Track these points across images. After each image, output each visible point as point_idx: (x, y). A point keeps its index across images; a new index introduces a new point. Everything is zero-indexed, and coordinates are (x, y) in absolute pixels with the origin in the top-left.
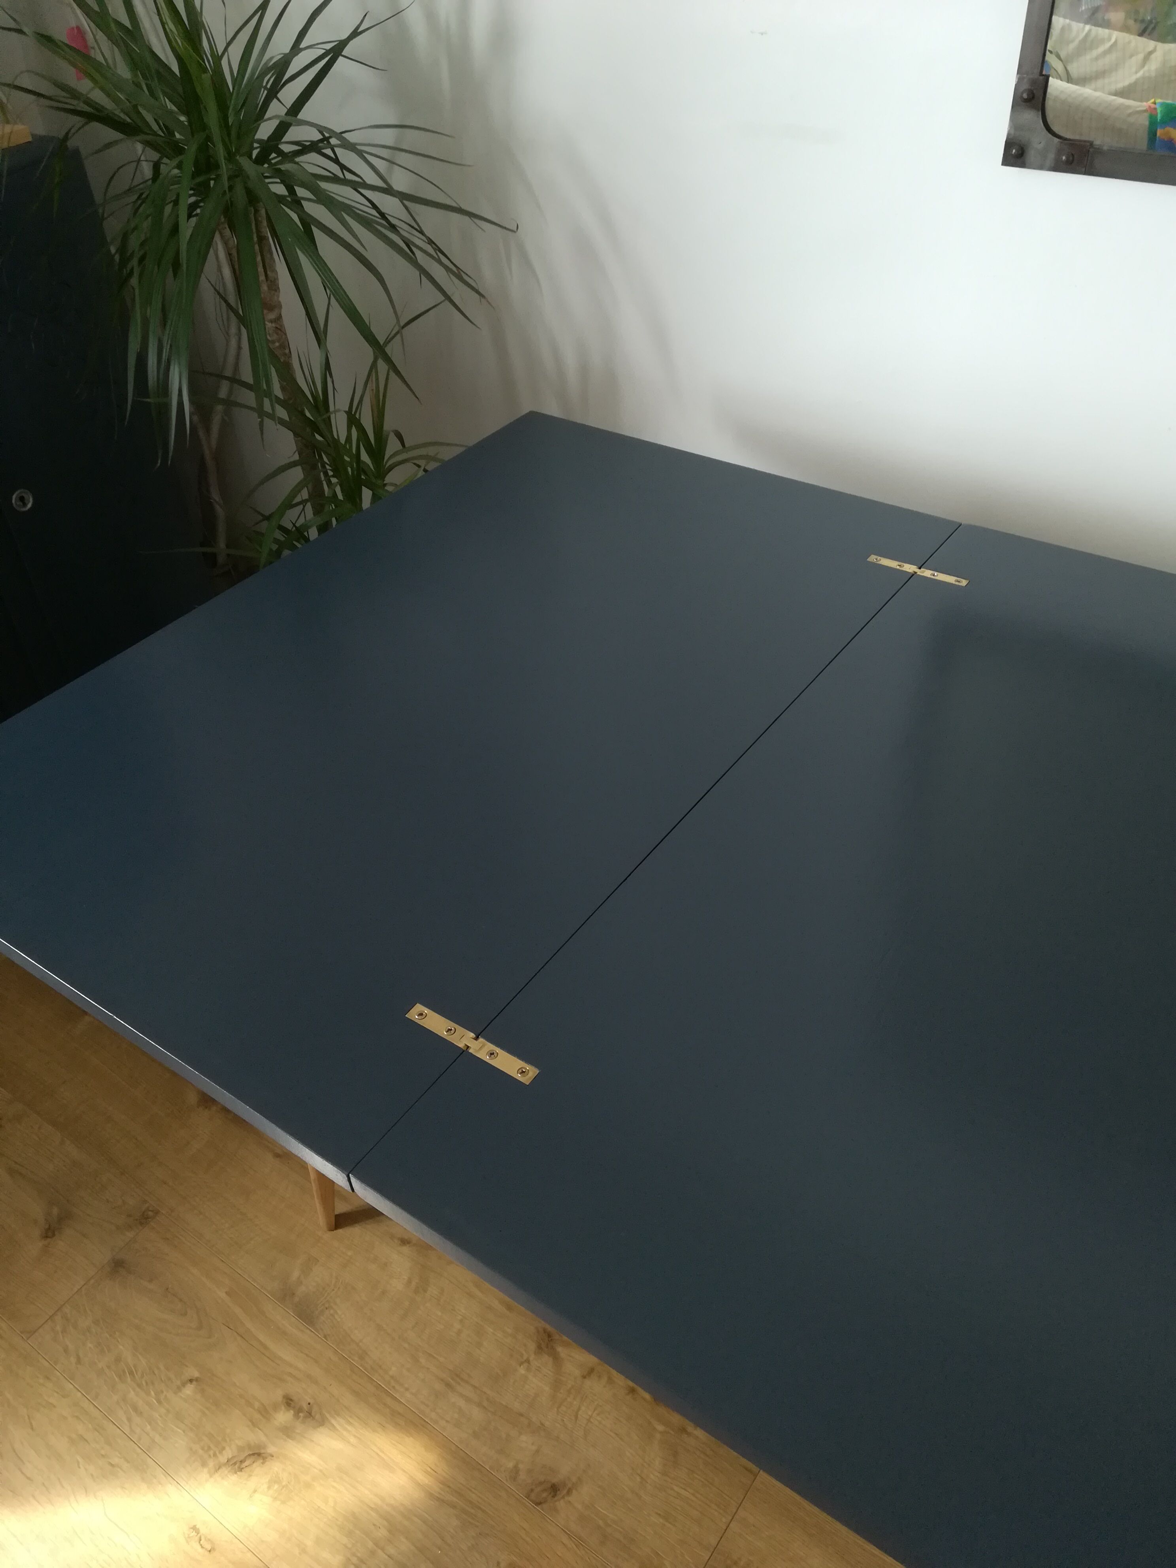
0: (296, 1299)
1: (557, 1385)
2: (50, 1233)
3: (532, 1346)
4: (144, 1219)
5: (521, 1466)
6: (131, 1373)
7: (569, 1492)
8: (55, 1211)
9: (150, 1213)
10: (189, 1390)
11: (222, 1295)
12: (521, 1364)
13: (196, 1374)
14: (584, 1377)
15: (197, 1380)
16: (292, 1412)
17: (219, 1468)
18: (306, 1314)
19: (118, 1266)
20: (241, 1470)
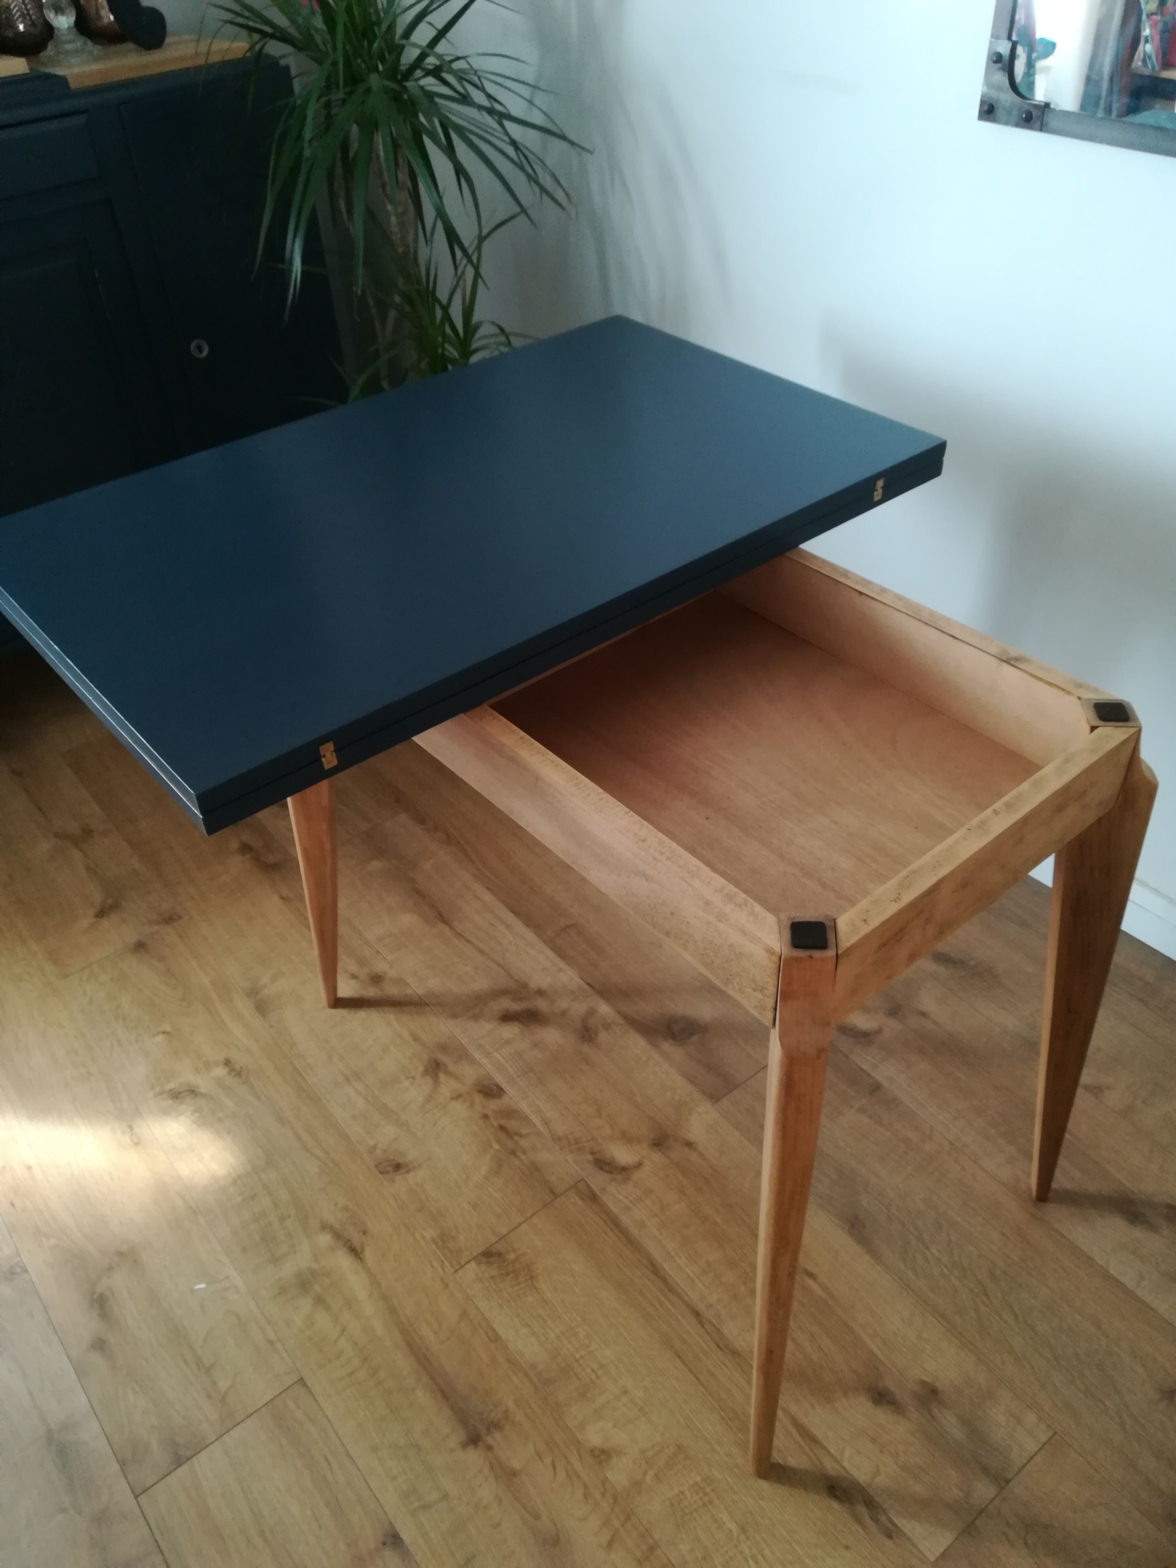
0: (259, 997)
1: (429, 1099)
2: (101, 914)
3: (421, 1068)
4: (169, 919)
5: (379, 1146)
6: (124, 1018)
7: (408, 1172)
8: (110, 901)
9: (175, 917)
10: (160, 1038)
11: (206, 981)
12: (407, 1078)
13: (168, 1028)
14: (452, 1099)
15: (168, 1033)
16: (227, 1069)
17: (161, 1093)
18: (262, 1008)
19: (140, 947)
20: (177, 1098)
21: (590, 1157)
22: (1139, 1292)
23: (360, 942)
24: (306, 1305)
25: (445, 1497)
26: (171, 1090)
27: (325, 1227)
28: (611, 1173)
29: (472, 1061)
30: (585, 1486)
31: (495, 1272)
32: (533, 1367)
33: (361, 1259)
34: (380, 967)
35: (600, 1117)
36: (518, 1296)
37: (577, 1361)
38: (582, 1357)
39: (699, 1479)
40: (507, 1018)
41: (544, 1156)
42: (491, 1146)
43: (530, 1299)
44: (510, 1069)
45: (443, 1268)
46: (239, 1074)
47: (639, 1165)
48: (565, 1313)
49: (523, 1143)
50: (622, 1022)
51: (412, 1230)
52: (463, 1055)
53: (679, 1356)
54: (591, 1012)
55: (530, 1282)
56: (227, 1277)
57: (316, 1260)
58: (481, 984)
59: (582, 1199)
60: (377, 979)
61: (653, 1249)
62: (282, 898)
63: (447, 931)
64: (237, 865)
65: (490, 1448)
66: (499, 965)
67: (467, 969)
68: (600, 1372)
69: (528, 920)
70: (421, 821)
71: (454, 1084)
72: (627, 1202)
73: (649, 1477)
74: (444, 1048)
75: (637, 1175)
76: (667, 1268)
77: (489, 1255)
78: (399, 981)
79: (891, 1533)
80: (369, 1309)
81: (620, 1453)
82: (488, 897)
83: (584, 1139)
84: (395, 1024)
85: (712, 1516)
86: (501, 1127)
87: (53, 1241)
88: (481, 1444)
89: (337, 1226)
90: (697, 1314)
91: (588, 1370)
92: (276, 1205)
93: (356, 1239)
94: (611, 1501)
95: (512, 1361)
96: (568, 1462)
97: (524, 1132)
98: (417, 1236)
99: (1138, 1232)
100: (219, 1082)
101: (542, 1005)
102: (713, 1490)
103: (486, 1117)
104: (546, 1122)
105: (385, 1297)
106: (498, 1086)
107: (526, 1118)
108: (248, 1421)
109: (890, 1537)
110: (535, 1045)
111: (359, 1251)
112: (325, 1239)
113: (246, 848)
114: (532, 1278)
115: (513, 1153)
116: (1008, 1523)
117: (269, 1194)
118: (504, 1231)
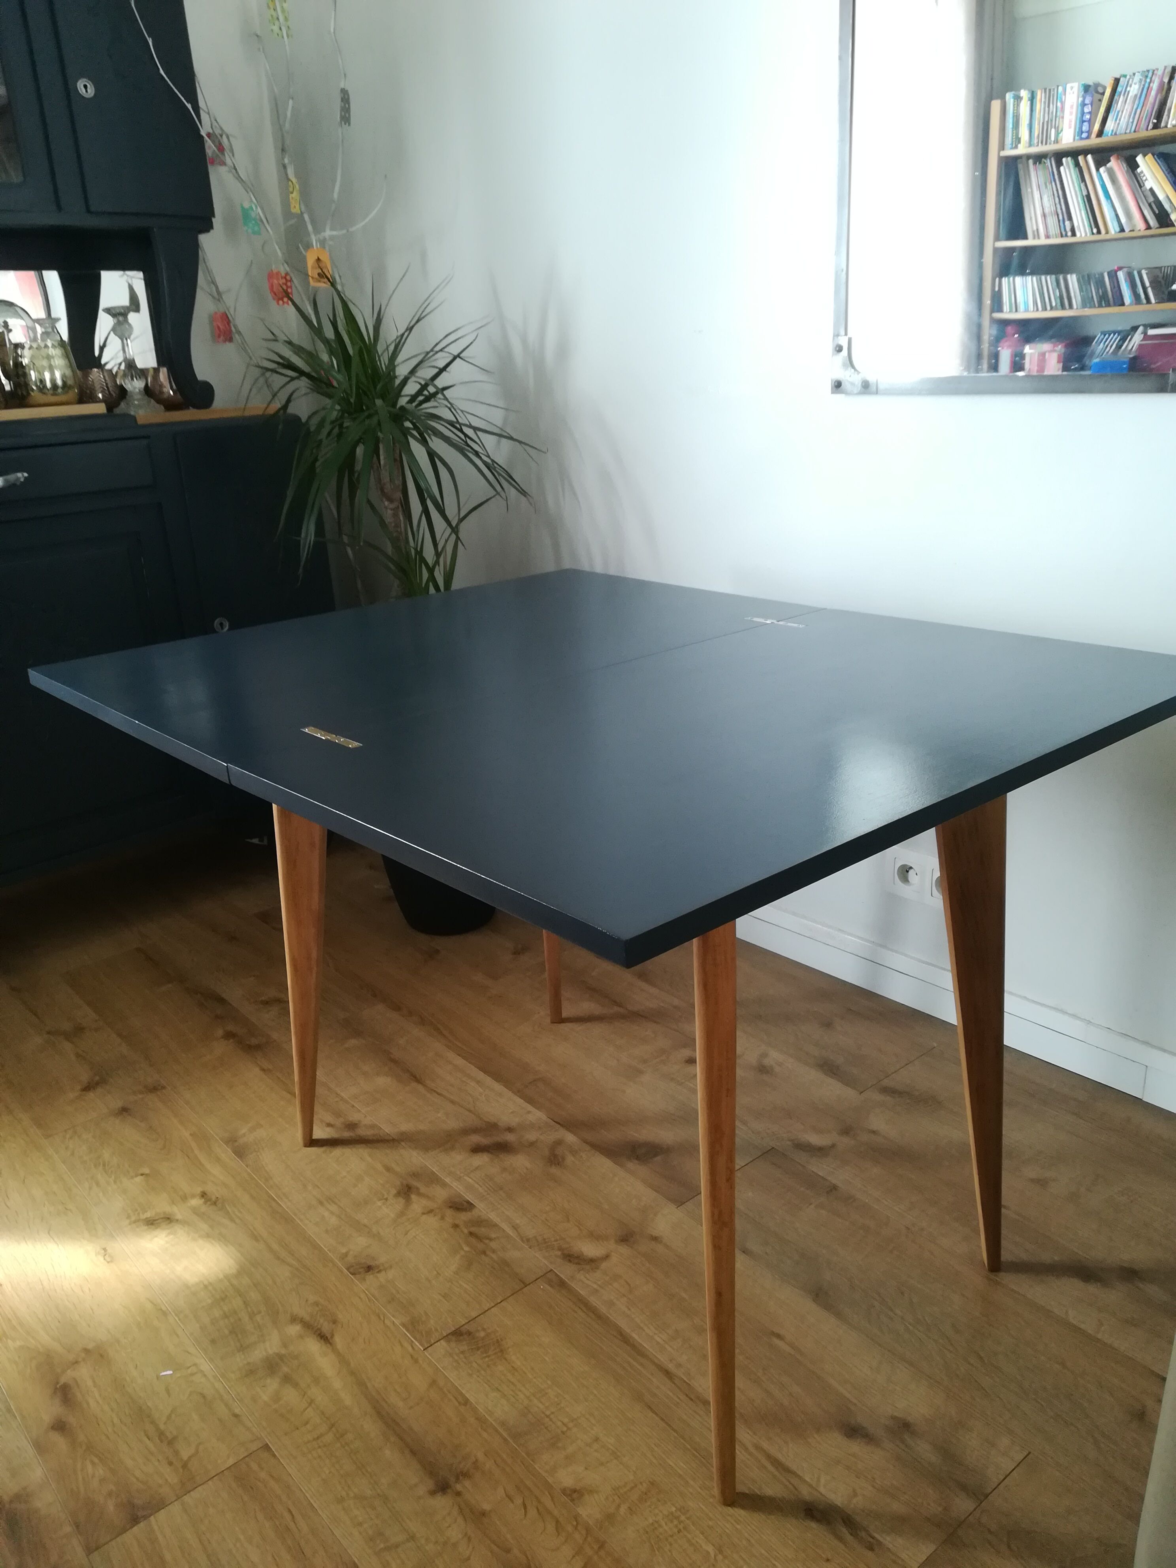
0: (237, 1144)
1: (402, 1214)
2: (88, 1088)
3: (394, 1191)
4: (154, 1089)
5: (351, 1253)
6: (104, 1165)
7: (379, 1272)
8: (97, 1078)
9: (160, 1088)
10: (139, 1179)
11: (186, 1134)
12: (380, 1200)
13: (146, 1171)
14: (423, 1214)
15: (147, 1175)
16: (203, 1200)
17: (137, 1221)
18: (240, 1153)
19: (124, 1111)
20: (152, 1224)
21: (559, 1253)
22: (1099, 1336)
23: (337, 1099)
24: (273, 1384)
25: (412, 1538)
26: (147, 1218)
27: (294, 1319)
28: (579, 1264)
29: (444, 1185)
30: (557, 1522)
31: (465, 1348)
32: (503, 1424)
33: (331, 1344)
34: (354, 1117)
35: (568, 1221)
36: (488, 1366)
37: (548, 1416)
38: (553, 1413)
39: (674, 1509)
40: (477, 1149)
41: (513, 1254)
42: (463, 1249)
43: (500, 1368)
44: (480, 1189)
45: (412, 1347)
46: (215, 1203)
47: (607, 1257)
48: (535, 1378)
49: (493, 1245)
50: (588, 1148)
51: (382, 1318)
52: (433, 1179)
53: (650, 1408)
54: (559, 1143)
55: (500, 1354)
56: (195, 1365)
57: (285, 1346)
58: (453, 1124)
59: (551, 1286)
60: (352, 1126)
61: (623, 1324)
62: (263, 1070)
63: (420, 1087)
64: (221, 1048)
65: (458, 1494)
66: (470, 1111)
67: (439, 1115)
68: (571, 1425)
69: (497, 1077)
70: (397, 1008)
71: (424, 1202)
72: (595, 1286)
73: (623, 1509)
74: (415, 1175)
75: (604, 1265)
76: (636, 1337)
77: (458, 1334)
78: (373, 1126)
79: (872, 1546)
80: (337, 1384)
81: (591, 1492)
82: (460, 1061)
83: (553, 1239)
84: (369, 1159)
85: (689, 1541)
86: (471, 1234)
87: (18, 1343)
88: (449, 1491)
89: (307, 1318)
90: (668, 1373)
91: (559, 1424)
92: (245, 1303)
93: (326, 1328)
94: (584, 1532)
95: (481, 1420)
96: (539, 1501)
97: (493, 1236)
98: (387, 1321)
99: (1092, 1289)
100: (195, 1211)
101: (510, 1137)
102: (688, 1519)
103: (456, 1226)
104: (515, 1228)
105: (352, 1373)
106: (468, 1202)
107: (496, 1225)
108: (210, 1482)
109: (871, 1548)
110: (504, 1170)
111: (329, 1338)
112: (294, 1330)
113: (229, 1035)
114: (502, 1351)
115: (484, 1253)
116: (990, 1531)
117: (240, 1296)
118: (474, 1314)
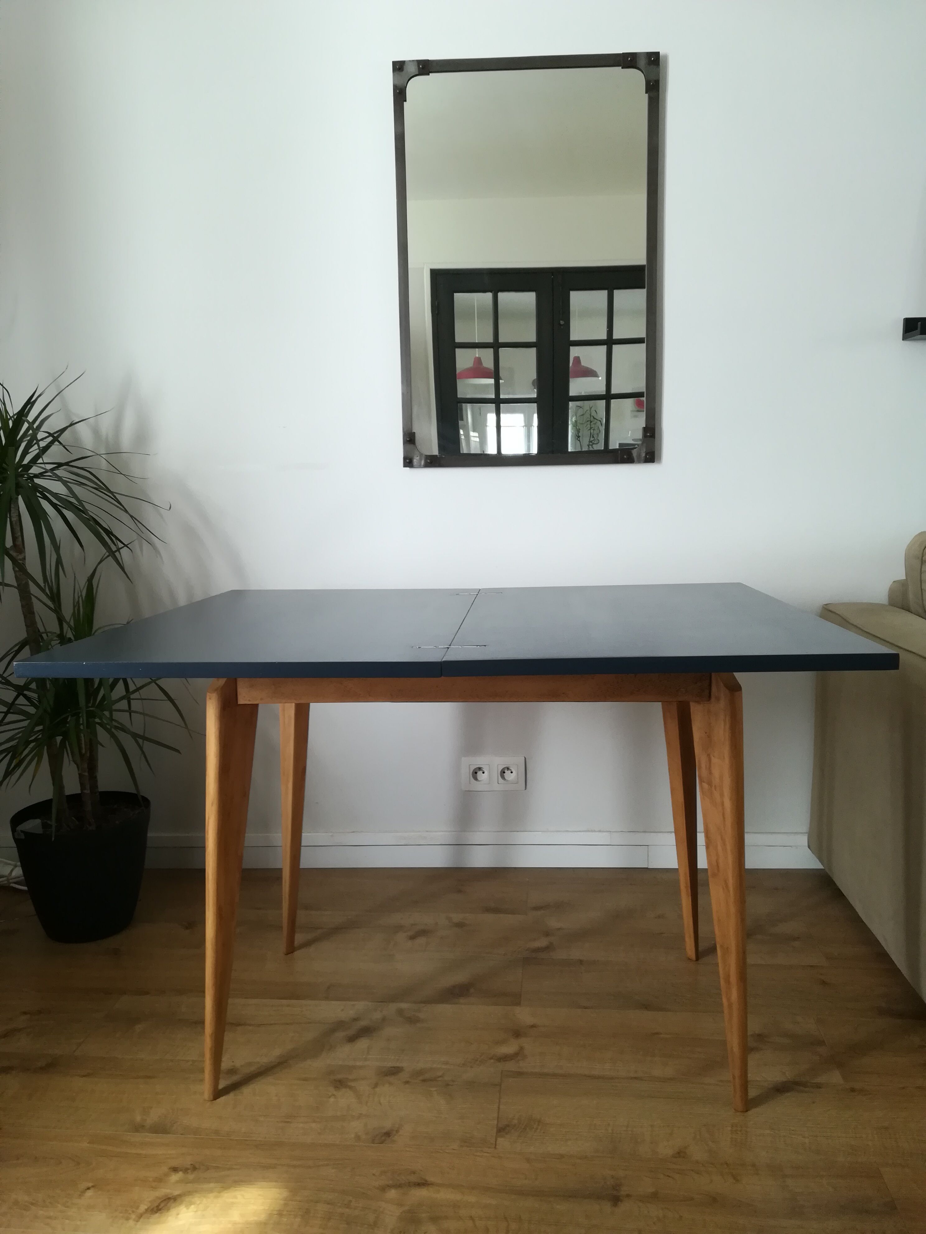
0: (147, 1127)
1: (359, 1096)
3: (331, 1088)
5: (360, 1134)
6: (33, 1204)
7: (397, 1131)
11: (84, 1145)
12: (329, 1097)
14: (373, 1088)
15: (93, 1187)
16: (181, 1172)
17: (141, 1216)
21: (492, 1061)
24: (429, 1227)
26: (146, 1210)
27: (383, 1189)
28: (512, 1059)
29: (360, 1067)
30: (693, 1170)
31: (517, 1134)
32: (597, 1151)
33: (431, 1184)
35: (472, 1044)
36: (544, 1133)
37: (613, 1133)
38: (613, 1130)
39: (729, 1129)
40: (352, 1039)
41: (467, 1076)
42: (432, 1090)
43: (552, 1129)
44: (389, 1057)
45: (486, 1152)
46: (195, 1169)
47: (521, 1048)
48: (578, 1122)
49: (447, 1078)
50: (424, 1005)
51: (442, 1152)
52: (348, 1069)
53: (651, 1097)
54: (400, 1011)
55: (541, 1124)
57: (401, 1205)
58: (310, 1035)
59: (514, 1077)
60: (232, 1071)
61: (579, 1071)
63: (250, 1026)
65: (628, 1196)
66: (310, 1023)
67: (291, 1035)
68: (630, 1129)
69: (299, 996)
70: (144, 993)
71: (364, 1082)
72: (539, 1064)
73: (711, 1144)
74: (330, 1073)
75: (527, 1052)
76: (597, 1073)
77: (502, 1130)
78: (249, 1064)
79: (819, 1086)
80: (472, 1199)
81: (686, 1148)
83: (478, 1057)
85: (755, 1135)
86: (424, 1081)
88: (621, 1198)
89: (391, 1183)
90: (635, 1078)
91: (624, 1132)
92: (331, 1204)
93: (413, 1179)
94: (711, 1165)
95: (584, 1158)
96: (671, 1169)
97: (439, 1074)
98: (448, 1151)
100: (184, 1181)
101: (363, 1023)
102: (741, 1127)
103: (407, 1082)
104: (447, 1063)
105: (472, 1188)
106: (393, 1067)
107: (432, 1069)
110: (388, 1040)
111: (423, 1182)
112: (392, 1194)
114: (539, 1122)
115: (448, 1085)
116: (844, 1053)
117: (317, 1202)
118: (496, 1115)
